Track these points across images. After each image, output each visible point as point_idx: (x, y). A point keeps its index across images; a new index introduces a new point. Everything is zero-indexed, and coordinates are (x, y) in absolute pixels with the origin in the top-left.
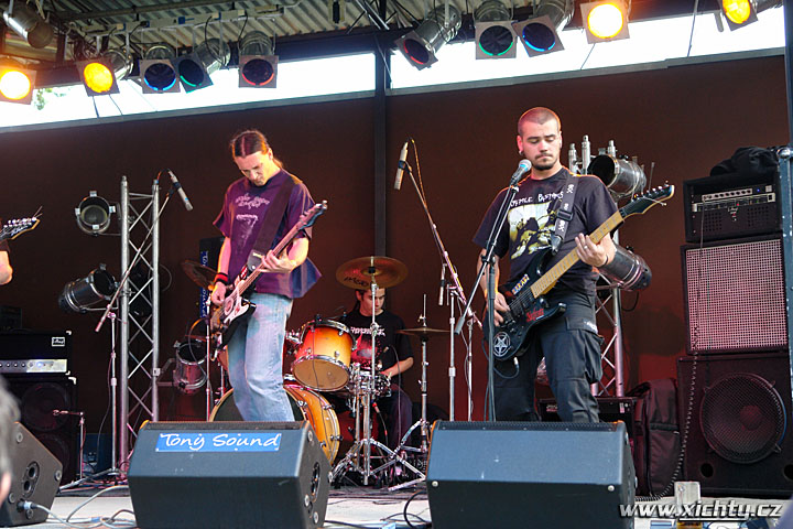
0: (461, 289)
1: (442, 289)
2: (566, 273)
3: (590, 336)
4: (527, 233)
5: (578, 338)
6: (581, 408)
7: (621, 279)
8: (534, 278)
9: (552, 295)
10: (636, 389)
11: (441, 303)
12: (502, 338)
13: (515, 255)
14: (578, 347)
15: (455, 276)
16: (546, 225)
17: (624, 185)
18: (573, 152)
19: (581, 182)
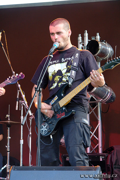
0: (26, 103)
1: (17, 102)
2: (75, 96)
3: (85, 126)
4: (57, 77)
5: (80, 126)
6: (80, 160)
7: (101, 98)
8: (60, 98)
9: (68, 106)
10: (108, 150)
11: (17, 109)
12: (44, 126)
13: (52, 88)
14: (79, 131)
15: (24, 96)
16: (66, 73)
17: (103, 54)
18: (80, 38)
19: (81, 53)
